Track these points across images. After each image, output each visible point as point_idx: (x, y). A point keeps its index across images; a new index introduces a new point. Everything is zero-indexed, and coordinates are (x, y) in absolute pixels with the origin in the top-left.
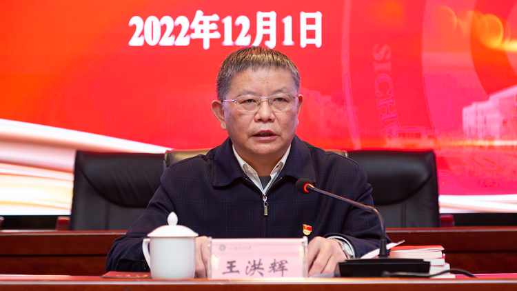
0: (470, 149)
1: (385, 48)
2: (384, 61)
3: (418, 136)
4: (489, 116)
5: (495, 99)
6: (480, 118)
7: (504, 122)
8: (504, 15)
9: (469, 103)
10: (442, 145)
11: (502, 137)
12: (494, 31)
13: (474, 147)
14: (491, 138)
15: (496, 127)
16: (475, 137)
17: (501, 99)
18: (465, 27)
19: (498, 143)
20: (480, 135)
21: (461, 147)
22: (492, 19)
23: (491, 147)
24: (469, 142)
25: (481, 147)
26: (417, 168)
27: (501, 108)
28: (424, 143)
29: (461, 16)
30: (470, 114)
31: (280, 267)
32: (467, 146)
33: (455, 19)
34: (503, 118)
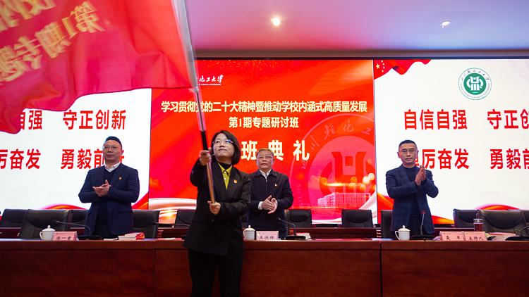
0: (320, 209)
4: (324, 201)
5: (325, 197)
6: (322, 202)
8: (327, 178)
9: (319, 199)
10: (313, 208)
11: (327, 206)
12: (325, 181)
14: (325, 206)
15: (326, 204)
16: (321, 206)
17: (327, 197)
18: (318, 180)
22: (325, 179)
23: (325, 209)
24: (319, 207)
25: (322, 208)
26: (307, 213)
27: (327, 199)
28: (309, 207)
29: (317, 178)
30: (320, 201)
31: (272, 237)
34: (327, 201)
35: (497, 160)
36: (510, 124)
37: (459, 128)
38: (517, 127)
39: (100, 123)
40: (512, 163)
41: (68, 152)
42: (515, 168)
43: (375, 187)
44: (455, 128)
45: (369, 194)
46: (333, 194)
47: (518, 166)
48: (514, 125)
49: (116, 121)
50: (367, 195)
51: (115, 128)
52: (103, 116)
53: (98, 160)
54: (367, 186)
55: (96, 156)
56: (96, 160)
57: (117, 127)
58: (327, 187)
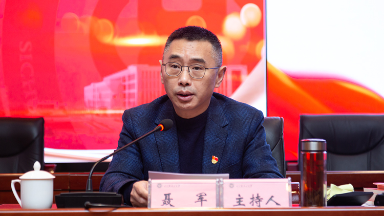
0: (90, 117)
1: (28, 44)
2: (27, 53)
3: (52, 107)
4: (104, 93)
5: (107, 81)
6: (97, 94)
7: (114, 96)
8: (114, 19)
9: (89, 84)
11: (113, 108)
12: (107, 31)
13: (92, 114)
14: (105, 108)
15: (108, 100)
16: (93, 108)
17: (112, 80)
18: (86, 28)
19: (110, 112)
20: (97, 106)
21: (83, 115)
22: (105, 22)
23: (105, 115)
24: (88, 111)
25: (98, 115)
27: (111, 86)
29: (83, 21)
30: (90, 91)
32: (88, 114)
33: (79, 23)
34: (113, 94)
43: (261, 49)
45: (243, 69)
46: (132, 69)
50: (237, 73)
54: (237, 43)
58: (113, 48)
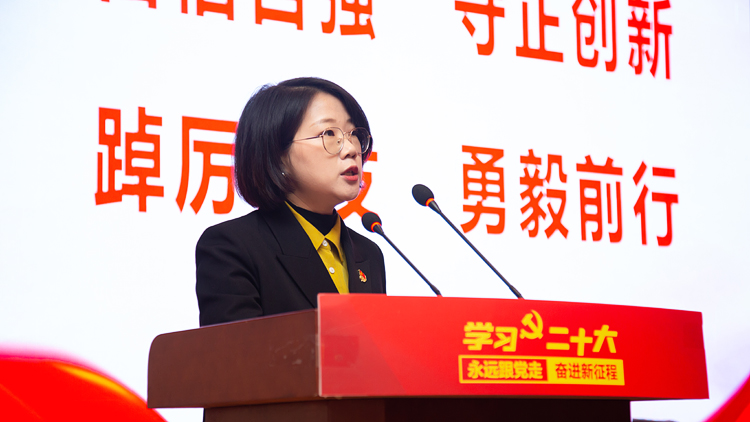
35: (484, 194)
36: (534, 44)
37: (346, 30)
38: (558, 57)
39: (590, 41)
40: (538, 213)
41: (484, 158)
42: (549, 232)
44: (328, 28)
47: (557, 226)
48: (549, 47)
49: (640, 40)
51: (639, 70)
52: (598, 15)
53: (591, 201)
55: (584, 184)
56: (585, 201)
57: (647, 66)
